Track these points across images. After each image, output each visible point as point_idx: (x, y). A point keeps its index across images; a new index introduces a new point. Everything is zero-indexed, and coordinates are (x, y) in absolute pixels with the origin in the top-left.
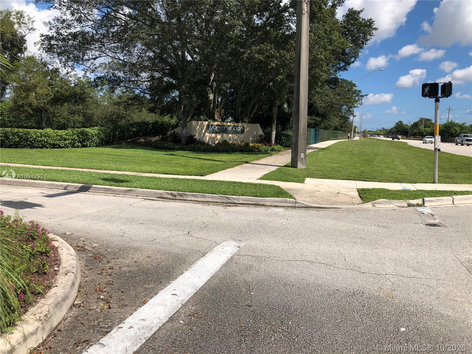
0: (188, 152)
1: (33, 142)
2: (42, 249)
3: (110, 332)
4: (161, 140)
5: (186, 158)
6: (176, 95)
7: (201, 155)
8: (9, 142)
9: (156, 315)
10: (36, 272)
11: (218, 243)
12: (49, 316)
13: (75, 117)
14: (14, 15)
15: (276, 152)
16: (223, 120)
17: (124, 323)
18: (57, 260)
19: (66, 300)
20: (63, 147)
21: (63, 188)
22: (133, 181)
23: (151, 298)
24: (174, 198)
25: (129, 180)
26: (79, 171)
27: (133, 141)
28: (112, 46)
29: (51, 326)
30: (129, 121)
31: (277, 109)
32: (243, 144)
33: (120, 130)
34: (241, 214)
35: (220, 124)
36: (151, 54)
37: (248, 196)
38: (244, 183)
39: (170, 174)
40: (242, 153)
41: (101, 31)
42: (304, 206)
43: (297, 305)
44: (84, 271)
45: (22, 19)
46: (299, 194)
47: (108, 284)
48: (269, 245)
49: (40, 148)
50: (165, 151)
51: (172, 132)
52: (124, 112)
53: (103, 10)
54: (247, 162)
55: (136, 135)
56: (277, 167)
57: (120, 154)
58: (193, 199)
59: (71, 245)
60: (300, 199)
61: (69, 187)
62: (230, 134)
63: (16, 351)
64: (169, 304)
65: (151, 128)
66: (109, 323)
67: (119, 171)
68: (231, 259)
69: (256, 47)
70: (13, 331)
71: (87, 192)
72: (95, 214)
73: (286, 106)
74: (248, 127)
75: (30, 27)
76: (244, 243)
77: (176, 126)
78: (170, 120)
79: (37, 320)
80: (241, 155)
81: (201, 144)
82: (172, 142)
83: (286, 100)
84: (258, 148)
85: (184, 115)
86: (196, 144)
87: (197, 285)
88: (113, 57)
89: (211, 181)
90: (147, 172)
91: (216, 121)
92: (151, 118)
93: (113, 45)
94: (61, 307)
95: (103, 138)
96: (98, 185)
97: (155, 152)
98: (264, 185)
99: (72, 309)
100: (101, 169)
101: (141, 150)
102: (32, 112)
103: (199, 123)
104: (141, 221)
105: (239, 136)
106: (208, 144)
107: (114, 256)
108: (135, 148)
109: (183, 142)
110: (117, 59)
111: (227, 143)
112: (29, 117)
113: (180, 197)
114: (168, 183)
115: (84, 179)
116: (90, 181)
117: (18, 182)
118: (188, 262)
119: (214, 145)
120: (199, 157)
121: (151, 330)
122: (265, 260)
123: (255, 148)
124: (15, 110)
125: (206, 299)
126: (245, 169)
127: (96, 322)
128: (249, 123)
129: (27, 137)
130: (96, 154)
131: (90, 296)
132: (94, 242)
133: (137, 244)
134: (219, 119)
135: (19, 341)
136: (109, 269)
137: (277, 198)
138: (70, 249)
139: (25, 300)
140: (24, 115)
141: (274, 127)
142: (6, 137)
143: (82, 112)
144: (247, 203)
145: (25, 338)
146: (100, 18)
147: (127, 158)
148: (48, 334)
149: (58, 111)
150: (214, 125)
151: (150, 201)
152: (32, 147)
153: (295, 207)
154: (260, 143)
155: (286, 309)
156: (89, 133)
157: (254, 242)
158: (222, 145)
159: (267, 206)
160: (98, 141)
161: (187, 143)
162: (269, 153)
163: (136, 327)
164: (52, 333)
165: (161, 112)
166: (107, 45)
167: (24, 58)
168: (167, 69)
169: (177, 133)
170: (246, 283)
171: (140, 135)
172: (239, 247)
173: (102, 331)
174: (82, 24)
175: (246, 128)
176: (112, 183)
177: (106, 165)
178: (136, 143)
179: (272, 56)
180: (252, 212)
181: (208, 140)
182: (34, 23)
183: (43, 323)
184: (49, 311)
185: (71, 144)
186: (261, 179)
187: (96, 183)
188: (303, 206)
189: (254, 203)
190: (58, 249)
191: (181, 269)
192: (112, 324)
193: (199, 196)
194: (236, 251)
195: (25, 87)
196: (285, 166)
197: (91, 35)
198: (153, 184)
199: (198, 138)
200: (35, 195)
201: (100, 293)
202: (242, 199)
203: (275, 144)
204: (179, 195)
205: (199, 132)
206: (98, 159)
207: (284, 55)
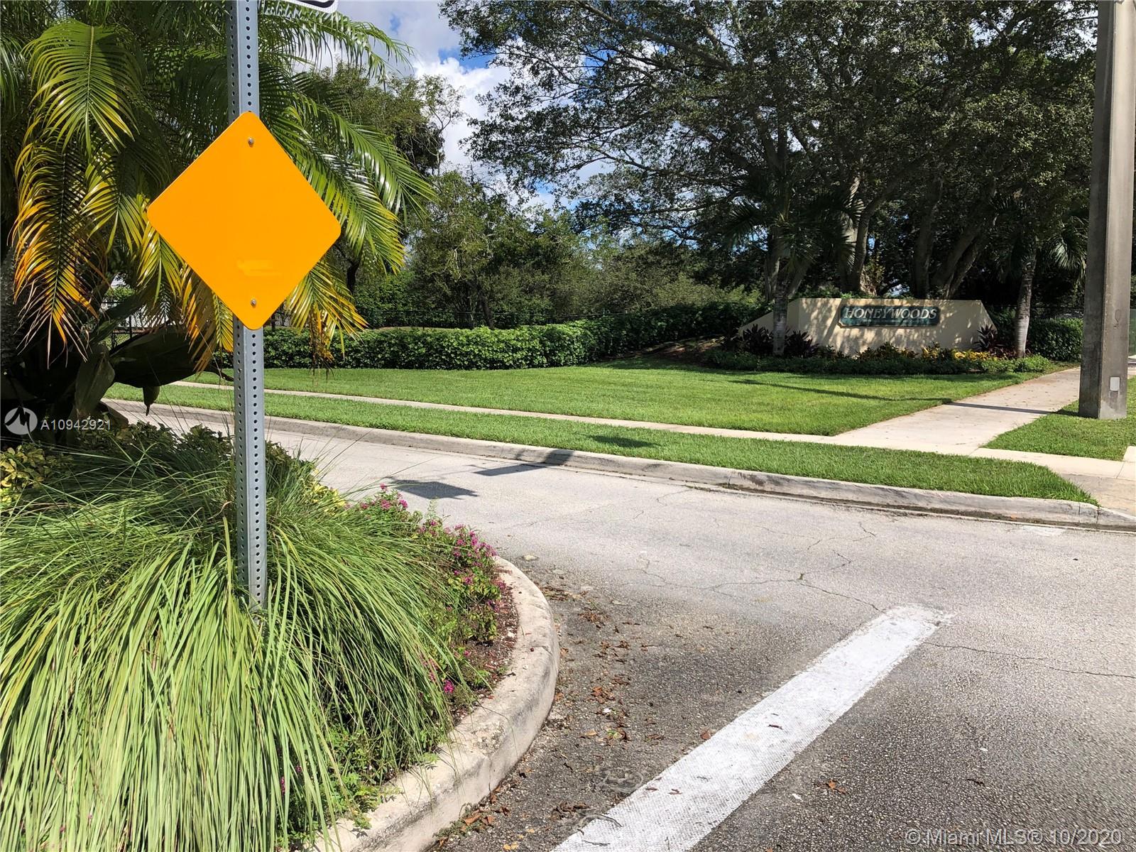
0: (790, 375)
1: (453, 355)
2: (483, 590)
3: (629, 795)
4: (722, 348)
5: (785, 390)
6: (761, 237)
7: (822, 381)
8: (408, 356)
9: (733, 771)
10: (474, 638)
11: (881, 609)
12: (501, 738)
13: (534, 300)
14: (423, 87)
15: (1032, 374)
16: (881, 293)
17: (659, 779)
18: (512, 616)
19: (534, 708)
20: (510, 367)
21: (513, 456)
22: (662, 444)
23: (720, 727)
24: (758, 488)
25: (653, 442)
26: (545, 420)
27: (660, 350)
28: (616, 136)
29: (506, 761)
30: (648, 304)
31: (1034, 259)
32: (935, 353)
33: (631, 325)
34: (937, 539)
35: (873, 303)
36: (704, 145)
37: (957, 490)
38: (943, 456)
39: (746, 429)
40: (934, 376)
41: (594, 103)
42: (1127, 524)
43: (1119, 799)
44: (567, 646)
45: (436, 96)
46: (1105, 490)
47: (618, 681)
48: (1025, 624)
49: (466, 369)
50: (733, 374)
51: (750, 326)
52: (639, 285)
53: (599, 55)
54: (947, 402)
55: (667, 336)
56: (1038, 416)
57: (630, 380)
58: (806, 491)
59: (536, 584)
60: (1110, 504)
61: (525, 454)
62: (900, 327)
63: (439, 807)
64: (764, 749)
65: (700, 319)
66: (626, 775)
67: (630, 419)
68: (917, 654)
69: (977, 101)
70: (434, 763)
71: (563, 467)
72: (583, 518)
73: (1061, 250)
74: (949, 309)
75: (452, 111)
76: (951, 616)
77: (761, 312)
78: (743, 298)
79: (478, 744)
80: (930, 381)
81: (823, 355)
82: (749, 351)
83: (1063, 234)
84: (980, 363)
85: (780, 285)
86: (810, 355)
87: (832, 710)
88: (619, 161)
89: (852, 448)
90: (692, 424)
91: (863, 295)
92: (697, 295)
93: (619, 131)
94: (524, 722)
95: (593, 345)
96: (587, 450)
97: (709, 376)
98: (1001, 464)
99: (545, 730)
100: (589, 416)
101: (675, 372)
102: (449, 293)
103: (819, 304)
104: (683, 539)
105: (926, 332)
106: (840, 354)
107: (629, 617)
108: (664, 368)
109: (776, 352)
110: (627, 163)
111: (891, 350)
112: (444, 301)
113: (773, 486)
114: (742, 451)
115: (557, 436)
116: (568, 441)
117: (426, 442)
118: (806, 649)
119: (855, 357)
120: (817, 388)
121: (723, 805)
122: (1015, 666)
123: (970, 364)
124: (419, 289)
125: (857, 748)
126: (943, 418)
127: (597, 768)
128: (954, 297)
129: (442, 346)
130: (580, 381)
131: (581, 705)
132: (583, 580)
133: (680, 594)
134: (872, 290)
135: (446, 786)
136: (620, 647)
137: (1042, 500)
138: (536, 592)
139: (454, 698)
140: (433, 298)
141: (1025, 308)
142: (402, 346)
143: (548, 289)
144: (954, 508)
145: (457, 782)
146: (591, 73)
147: (646, 390)
148: (500, 779)
149: (499, 287)
150: (857, 307)
151: (702, 492)
152: (450, 366)
153: (1097, 527)
154: (984, 350)
155: (1088, 805)
156: (563, 334)
157: (981, 614)
158: (878, 355)
159: (1011, 519)
160: (583, 354)
161: (787, 354)
162: (1010, 377)
163: (688, 794)
164: (507, 777)
165: (722, 281)
166: (606, 133)
167: (437, 178)
168: (742, 177)
169: (761, 330)
170: (964, 718)
171: (674, 337)
172: (938, 624)
173: (612, 791)
174: (554, 92)
175: (945, 312)
176: (616, 447)
177: (601, 406)
178: (664, 355)
179: (1023, 122)
180: (970, 535)
181: (842, 345)
182: (461, 102)
183: (489, 754)
184: (501, 728)
185: (526, 361)
186: (990, 445)
187: (582, 446)
188: (1122, 523)
189: (973, 509)
190: (512, 591)
191: (788, 666)
192: (633, 778)
193: (822, 485)
194: (931, 632)
195: (440, 238)
196: (1061, 412)
197: (572, 113)
198: (706, 453)
199: (814, 341)
200: (459, 469)
201: (601, 701)
202: (938, 497)
203: (1027, 352)
204: (771, 480)
205: (818, 326)
206: (583, 393)
207: (1059, 116)
